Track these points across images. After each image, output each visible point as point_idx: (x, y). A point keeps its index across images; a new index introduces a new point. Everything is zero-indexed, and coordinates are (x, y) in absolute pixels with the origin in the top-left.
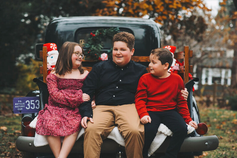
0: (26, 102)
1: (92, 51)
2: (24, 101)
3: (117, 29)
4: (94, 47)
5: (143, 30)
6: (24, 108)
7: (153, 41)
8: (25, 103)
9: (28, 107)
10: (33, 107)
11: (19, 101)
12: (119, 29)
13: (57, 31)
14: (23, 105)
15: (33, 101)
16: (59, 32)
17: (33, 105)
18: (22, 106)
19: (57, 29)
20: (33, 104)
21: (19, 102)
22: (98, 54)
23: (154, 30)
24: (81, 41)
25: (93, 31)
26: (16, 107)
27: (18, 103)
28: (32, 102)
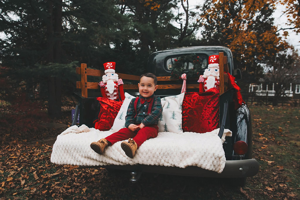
1: (175, 72)
22: (179, 74)
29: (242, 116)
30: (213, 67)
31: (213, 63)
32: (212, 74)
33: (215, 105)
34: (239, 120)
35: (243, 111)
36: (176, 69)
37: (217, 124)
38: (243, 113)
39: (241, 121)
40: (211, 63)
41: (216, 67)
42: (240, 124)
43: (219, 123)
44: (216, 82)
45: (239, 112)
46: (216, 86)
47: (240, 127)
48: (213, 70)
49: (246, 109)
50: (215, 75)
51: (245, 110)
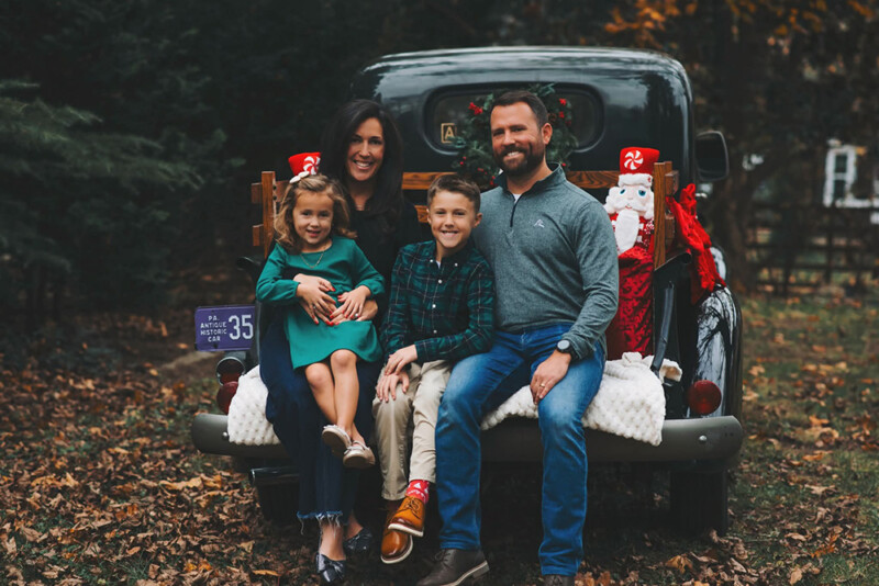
0: (230, 320)
1: (473, 158)
2: (223, 317)
3: (547, 89)
4: (478, 147)
5: (644, 89)
6: (225, 337)
7: (668, 113)
8: (228, 324)
9: (235, 334)
10: (248, 334)
11: (210, 318)
12: (553, 90)
13: (380, 95)
14: (223, 328)
15: (249, 316)
16: (383, 96)
17: (248, 327)
18: (219, 332)
19: (377, 91)
20: (249, 324)
21: (212, 321)
22: (489, 168)
23: (672, 89)
24: (446, 128)
25: (478, 99)
26: (202, 333)
27: (207, 322)
28: (247, 320)
29: (713, 322)
30: (635, 185)
31: (634, 172)
32: (631, 205)
33: (641, 294)
34: (703, 334)
35: (719, 308)
36: (475, 143)
37: (648, 340)
38: (718, 315)
39: (710, 338)
40: (628, 171)
41: (642, 184)
42: (706, 345)
43: (652, 340)
44: (642, 225)
45: (707, 311)
46: (641, 237)
47: (706, 354)
48: (632, 192)
49: (728, 304)
50: (640, 207)
51: (723, 305)
